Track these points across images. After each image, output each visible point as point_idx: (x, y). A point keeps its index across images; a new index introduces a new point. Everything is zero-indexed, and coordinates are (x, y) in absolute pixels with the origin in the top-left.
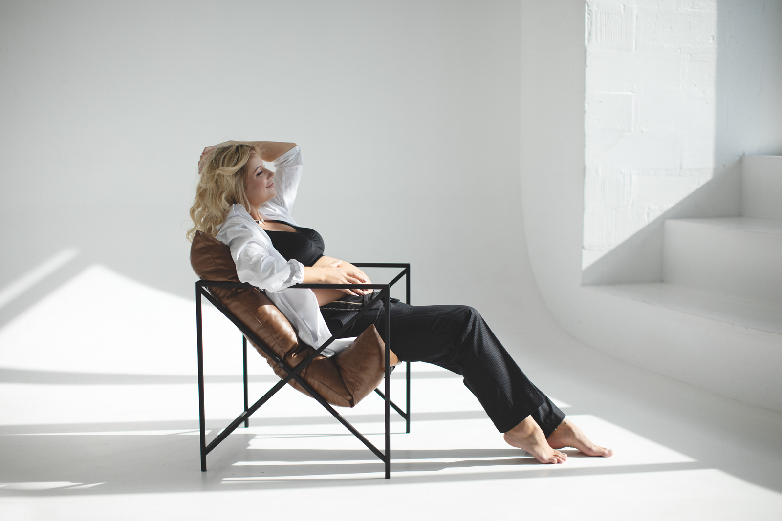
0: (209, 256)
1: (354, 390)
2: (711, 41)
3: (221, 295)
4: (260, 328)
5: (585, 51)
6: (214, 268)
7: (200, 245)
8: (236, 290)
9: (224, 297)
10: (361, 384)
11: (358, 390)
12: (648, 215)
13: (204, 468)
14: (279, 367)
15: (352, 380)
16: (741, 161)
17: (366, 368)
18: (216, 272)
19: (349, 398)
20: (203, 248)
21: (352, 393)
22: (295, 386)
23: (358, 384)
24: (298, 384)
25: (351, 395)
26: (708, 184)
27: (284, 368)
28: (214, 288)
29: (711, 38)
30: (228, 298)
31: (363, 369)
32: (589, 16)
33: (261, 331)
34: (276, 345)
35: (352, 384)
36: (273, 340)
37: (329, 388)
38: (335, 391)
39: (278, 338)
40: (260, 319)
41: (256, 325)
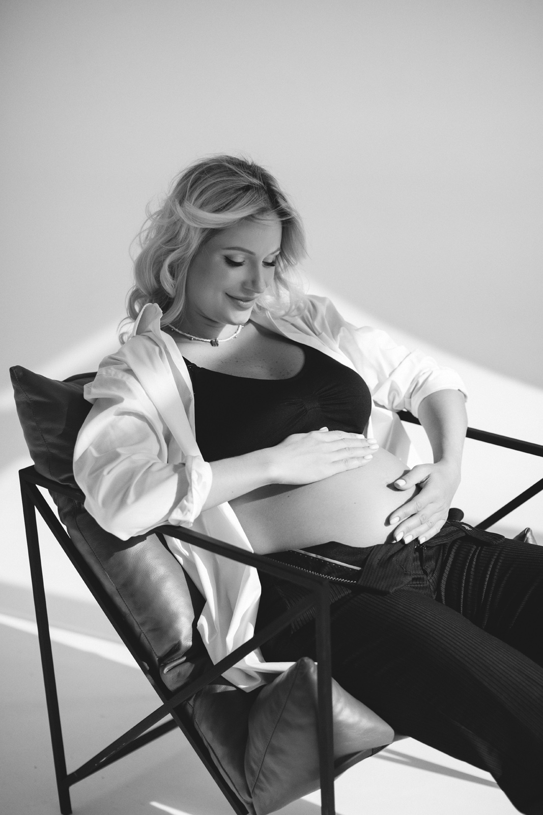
33: (118, 600)
34: (142, 635)
35: (252, 772)
36: (136, 625)
37: (219, 761)
38: (226, 773)
39: (143, 624)
40: (114, 576)
41: (109, 585)
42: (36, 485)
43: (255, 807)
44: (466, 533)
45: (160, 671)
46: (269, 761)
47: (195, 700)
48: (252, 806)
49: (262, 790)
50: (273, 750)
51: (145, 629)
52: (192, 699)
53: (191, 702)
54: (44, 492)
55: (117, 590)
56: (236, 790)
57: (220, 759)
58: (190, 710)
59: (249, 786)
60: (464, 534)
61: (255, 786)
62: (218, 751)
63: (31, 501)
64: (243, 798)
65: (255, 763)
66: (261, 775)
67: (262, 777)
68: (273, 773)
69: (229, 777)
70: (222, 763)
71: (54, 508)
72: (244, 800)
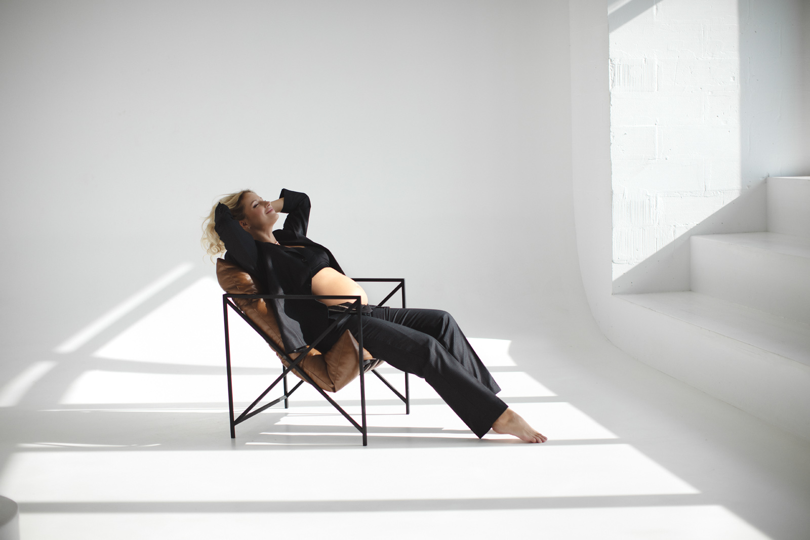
0: (228, 276)
1: (335, 380)
2: (732, 80)
3: (241, 304)
4: (269, 329)
5: (610, 94)
6: (232, 285)
7: (222, 269)
8: (252, 300)
9: (242, 305)
10: (340, 376)
11: (338, 380)
12: (674, 231)
13: (233, 436)
14: (284, 359)
15: (334, 373)
16: (765, 181)
17: (344, 363)
18: (234, 288)
19: (332, 386)
20: (224, 270)
21: (333, 382)
22: (295, 373)
23: (338, 376)
24: (298, 373)
25: (333, 384)
26: (733, 203)
27: (287, 360)
28: (236, 299)
29: (731, 78)
30: (246, 306)
31: (341, 364)
32: (612, 68)
35: (333, 375)
46: (340, 368)
65: (334, 371)
66: (337, 374)
68: (341, 372)
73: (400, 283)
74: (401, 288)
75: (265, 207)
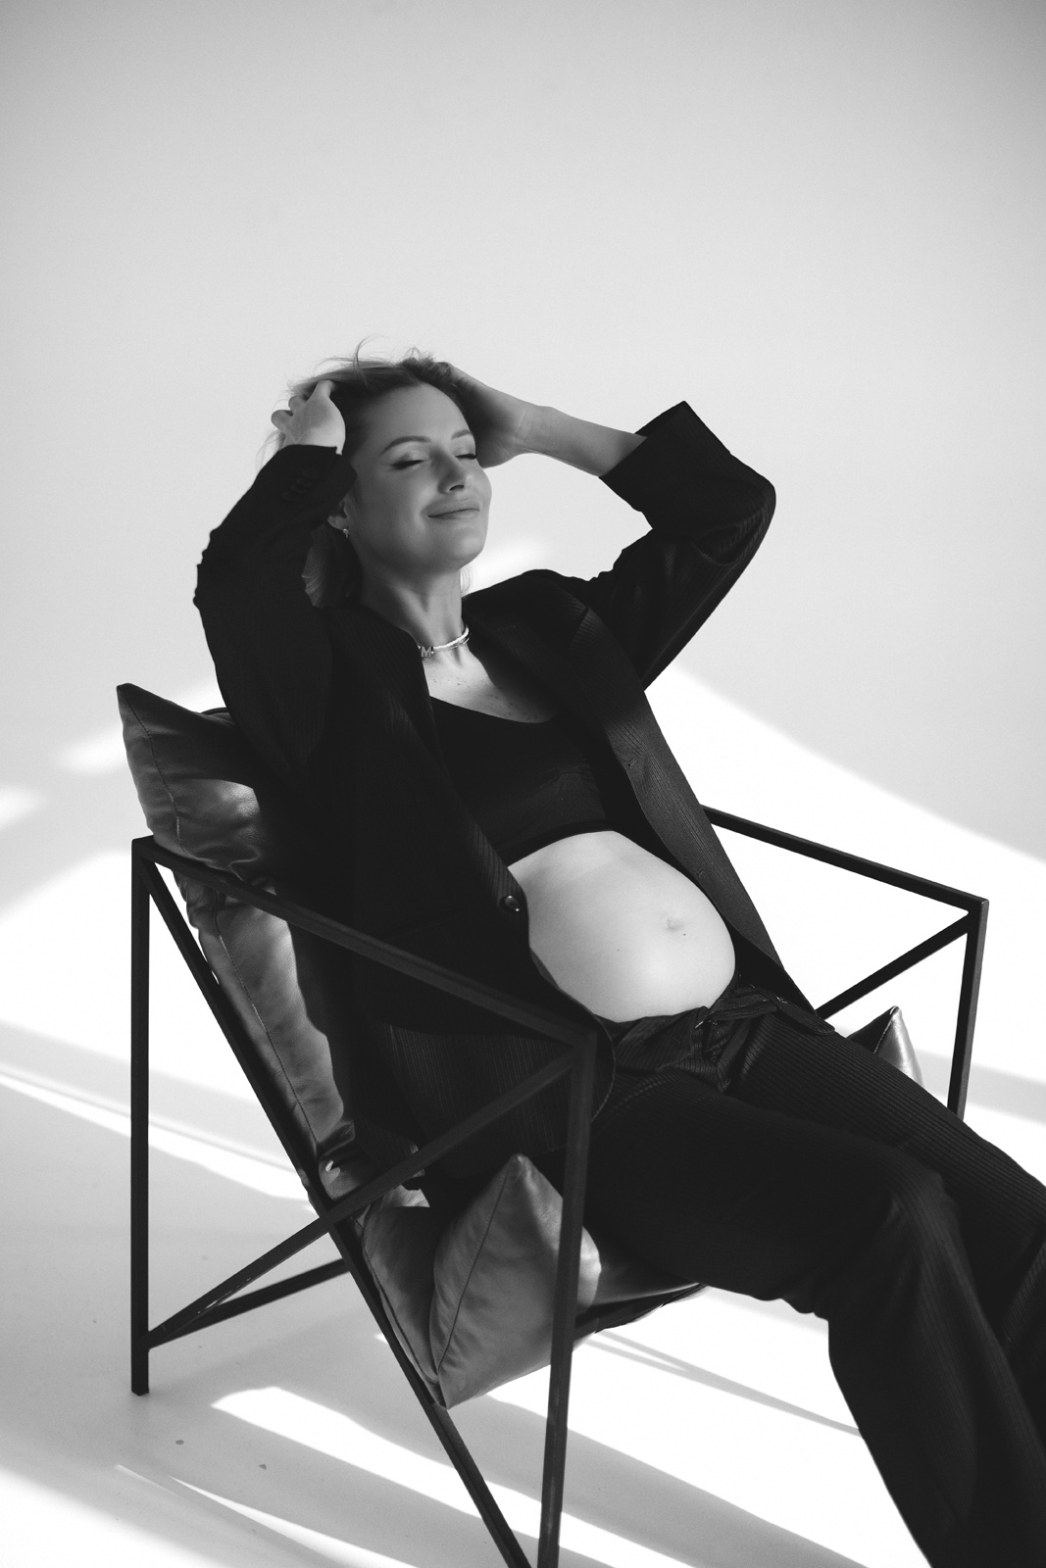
1: (443, 1359)
4: (262, 1039)
17: (484, 1302)
19: (433, 1377)
21: (437, 1366)
23: (455, 1347)
25: (436, 1371)
33: (267, 1051)
34: (297, 1108)
35: (441, 1337)
36: (289, 1090)
37: (394, 1314)
38: (403, 1334)
39: (301, 1090)
40: (264, 1012)
41: (255, 1027)
42: (157, 864)
43: (442, 1388)
44: (778, 1008)
45: (320, 1167)
46: (465, 1319)
47: (366, 1218)
48: (437, 1388)
49: (452, 1363)
50: (470, 1301)
51: (303, 1098)
52: (363, 1217)
53: (361, 1220)
54: (167, 875)
55: (267, 1033)
56: (416, 1360)
57: (395, 1311)
58: (358, 1231)
59: (435, 1358)
60: (775, 1009)
61: (445, 1359)
62: (394, 1297)
63: (145, 886)
64: (426, 1373)
65: (446, 1323)
66: (452, 1340)
67: (453, 1345)
68: (471, 1337)
69: (407, 1340)
70: (398, 1318)
71: (182, 905)
72: (426, 1377)
73: (962, 913)
74: (963, 940)
75: (441, 488)
